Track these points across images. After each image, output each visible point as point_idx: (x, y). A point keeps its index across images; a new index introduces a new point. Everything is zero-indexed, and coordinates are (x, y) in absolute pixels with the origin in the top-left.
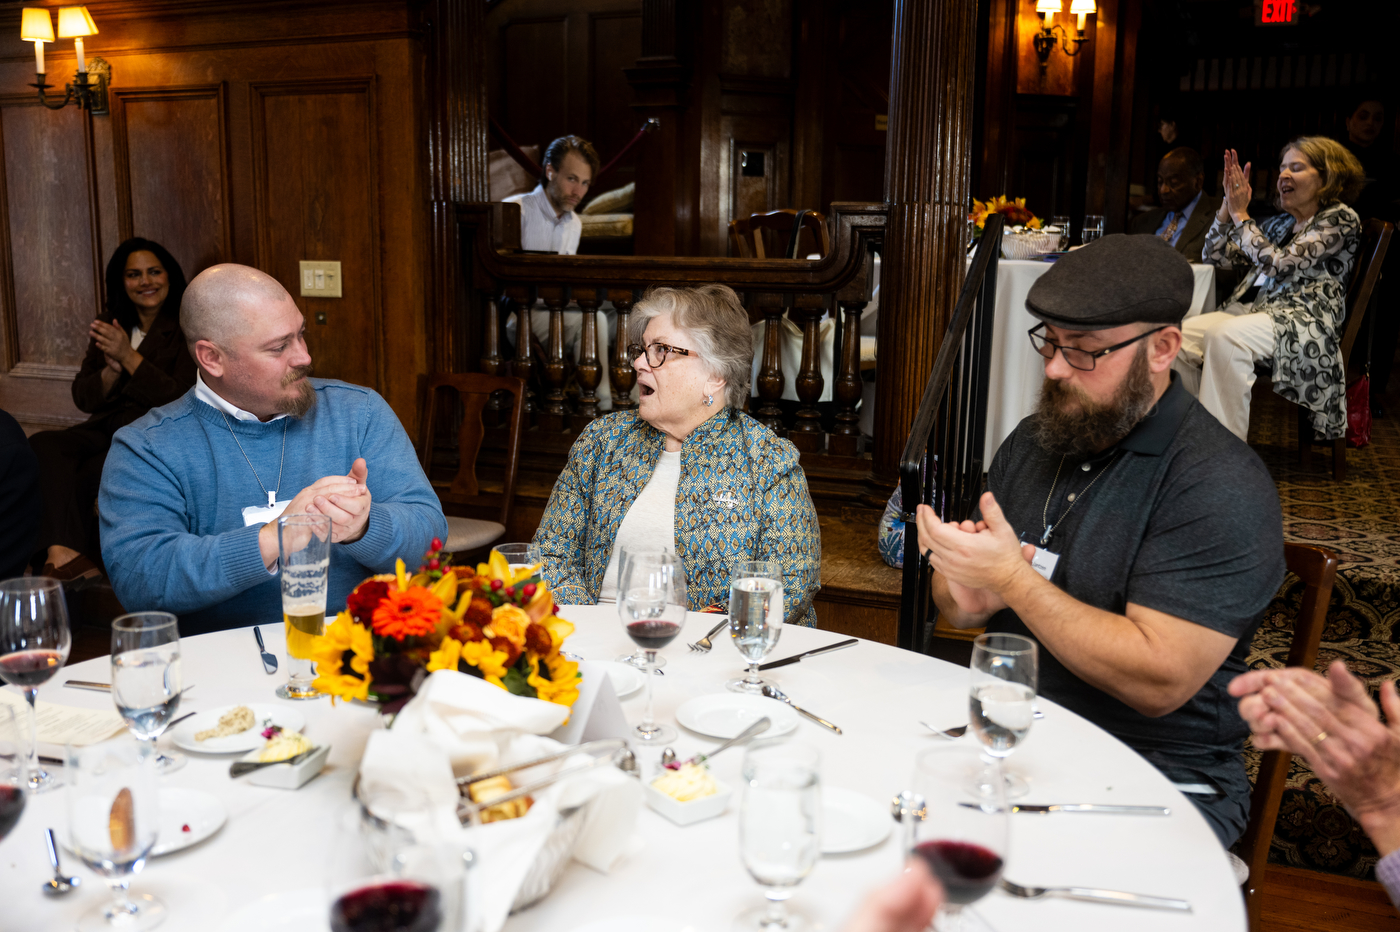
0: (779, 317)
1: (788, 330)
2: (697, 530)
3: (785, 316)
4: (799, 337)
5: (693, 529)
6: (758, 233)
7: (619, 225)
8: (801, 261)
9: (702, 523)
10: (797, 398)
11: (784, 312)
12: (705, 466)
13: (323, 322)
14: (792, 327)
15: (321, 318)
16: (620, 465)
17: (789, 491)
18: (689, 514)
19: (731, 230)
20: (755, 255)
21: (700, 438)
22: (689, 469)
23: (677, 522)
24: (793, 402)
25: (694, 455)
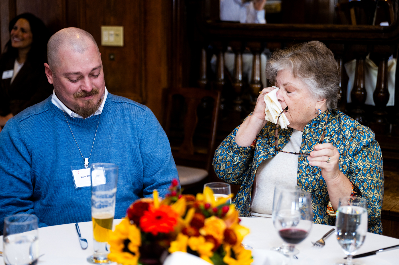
0: (364, 58)
1: (369, 66)
2: (309, 176)
3: (368, 57)
4: (376, 70)
5: (307, 175)
6: (352, 11)
7: (273, 7)
8: (377, 27)
9: (313, 173)
10: (373, 104)
11: (367, 55)
12: (316, 140)
13: (113, 59)
14: (371, 64)
15: (112, 57)
16: (268, 136)
17: (368, 154)
18: (306, 167)
19: (337, 9)
20: (350, 23)
21: (315, 125)
22: (307, 141)
23: (299, 172)
24: (371, 106)
25: (310, 134)
